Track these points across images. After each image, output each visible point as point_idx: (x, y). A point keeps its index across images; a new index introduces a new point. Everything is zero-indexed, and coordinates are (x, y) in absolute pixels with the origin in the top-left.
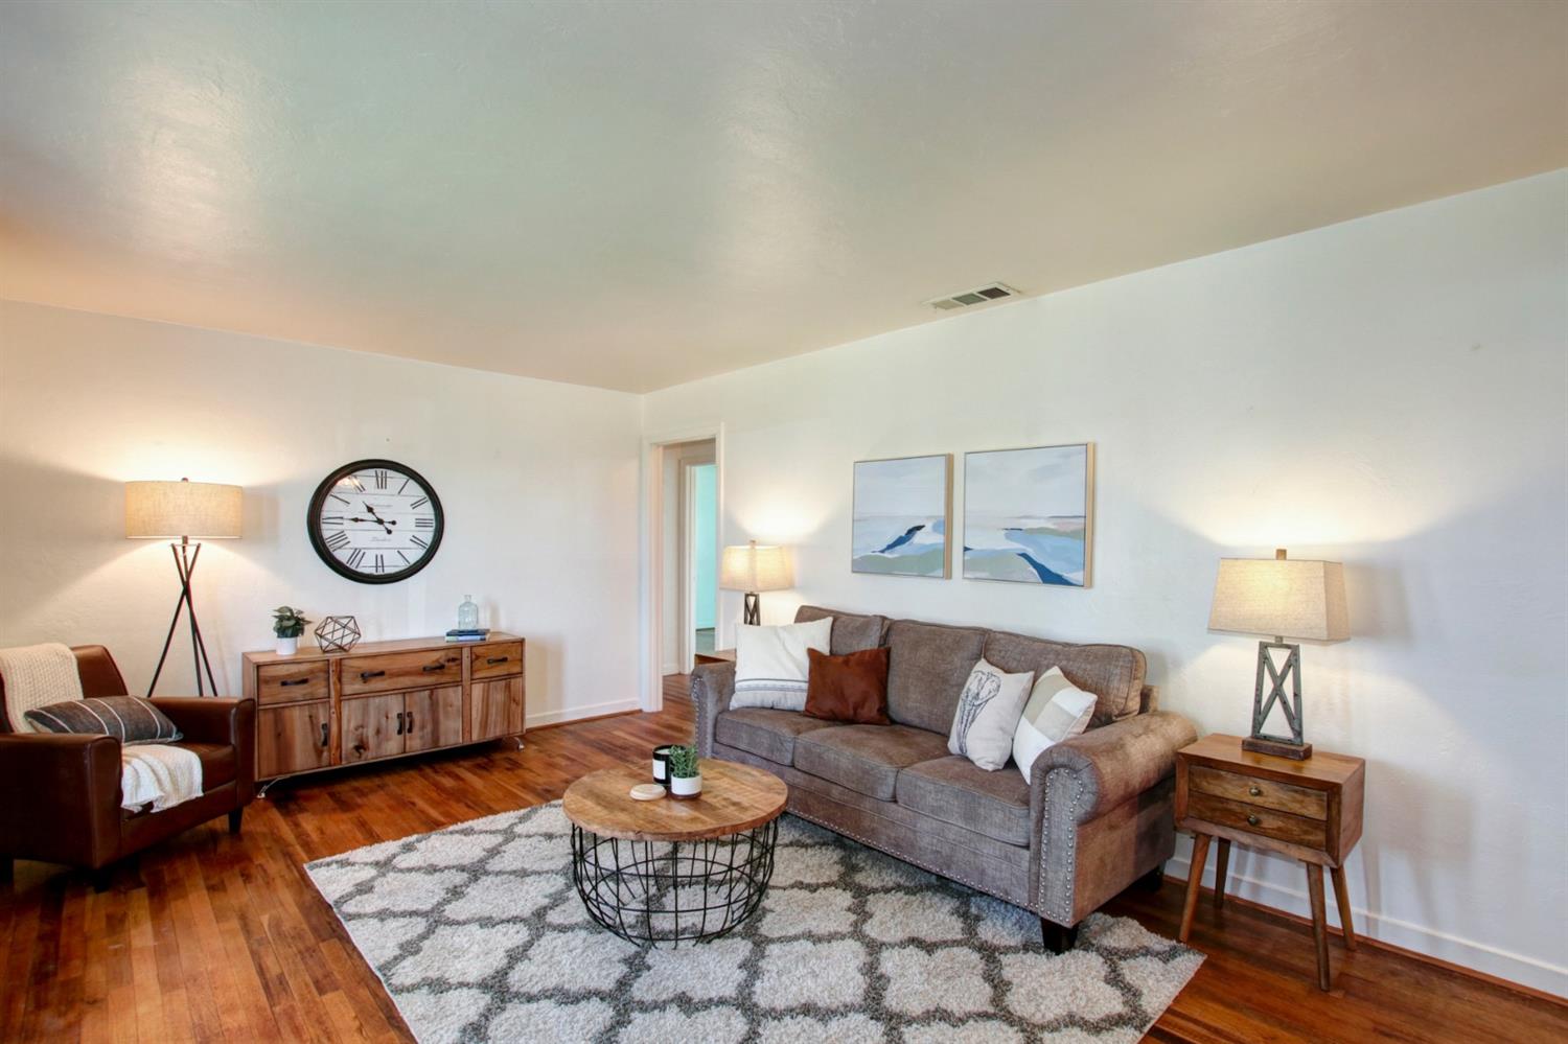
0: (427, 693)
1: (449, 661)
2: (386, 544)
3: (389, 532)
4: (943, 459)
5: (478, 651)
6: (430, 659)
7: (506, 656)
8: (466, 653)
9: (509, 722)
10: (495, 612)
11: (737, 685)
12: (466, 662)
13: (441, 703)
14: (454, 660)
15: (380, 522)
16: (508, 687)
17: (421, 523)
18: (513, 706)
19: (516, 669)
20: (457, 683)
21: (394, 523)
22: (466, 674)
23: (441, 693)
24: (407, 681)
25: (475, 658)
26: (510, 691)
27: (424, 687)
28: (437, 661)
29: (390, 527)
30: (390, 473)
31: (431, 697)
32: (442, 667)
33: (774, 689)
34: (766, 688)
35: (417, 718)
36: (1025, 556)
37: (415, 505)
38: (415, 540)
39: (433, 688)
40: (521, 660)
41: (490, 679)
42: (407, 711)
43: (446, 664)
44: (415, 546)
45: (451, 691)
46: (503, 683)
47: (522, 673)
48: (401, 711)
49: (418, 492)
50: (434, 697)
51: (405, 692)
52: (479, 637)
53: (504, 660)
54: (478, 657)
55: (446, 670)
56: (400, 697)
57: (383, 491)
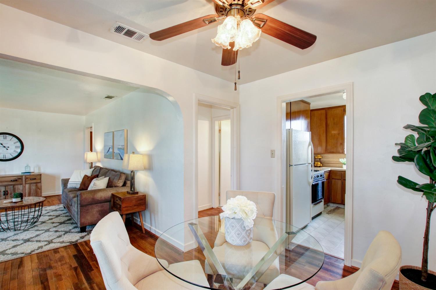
0: (12, 186)
1: (18, 179)
2: (7, 152)
3: (7, 149)
4: (112, 132)
5: (27, 177)
6: (13, 179)
7: (35, 178)
8: (24, 177)
9: (37, 194)
10: (39, 168)
11: (69, 183)
12: (24, 179)
13: (16, 189)
14: (20, 179)
15: (4, 147)
16: (37, 185)
17: (16, 147)
18: (38, 190)
19: (39, 181)
20: (21, 184)
21: (8, 147)
22: (24, 182)
23: (16, 187)
24: (6, 183)
25: (26, 179)
26: (37, 186)
27: (11, 185)
28: (15, 179)
29: (7, 148)
30: (7, 135)
31: (13, 187)
32: (16, 180)
33: (75, 184)
34: (73, 183)
35: (9, 192)
36: (119, 154)
37: (14, 143)
38: (15, 151)
39: (14, 185)
40: (41, 179)
41: (31, 183)
42: (6, 190)
43: (18, 180)
44: (15, 152)
45: (19, 186)
46: (35, 184)
47: (41, 182)
48: (4, 190)
49: (16, 140)
50: (14, 187)
51: (5, 186)
52: (29, 174)
53: (35, 179)
54: (27, 178)
55: (17, 181)
56: (4, 187)
57: (6, 140)
